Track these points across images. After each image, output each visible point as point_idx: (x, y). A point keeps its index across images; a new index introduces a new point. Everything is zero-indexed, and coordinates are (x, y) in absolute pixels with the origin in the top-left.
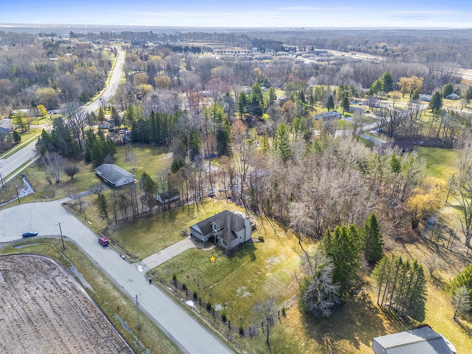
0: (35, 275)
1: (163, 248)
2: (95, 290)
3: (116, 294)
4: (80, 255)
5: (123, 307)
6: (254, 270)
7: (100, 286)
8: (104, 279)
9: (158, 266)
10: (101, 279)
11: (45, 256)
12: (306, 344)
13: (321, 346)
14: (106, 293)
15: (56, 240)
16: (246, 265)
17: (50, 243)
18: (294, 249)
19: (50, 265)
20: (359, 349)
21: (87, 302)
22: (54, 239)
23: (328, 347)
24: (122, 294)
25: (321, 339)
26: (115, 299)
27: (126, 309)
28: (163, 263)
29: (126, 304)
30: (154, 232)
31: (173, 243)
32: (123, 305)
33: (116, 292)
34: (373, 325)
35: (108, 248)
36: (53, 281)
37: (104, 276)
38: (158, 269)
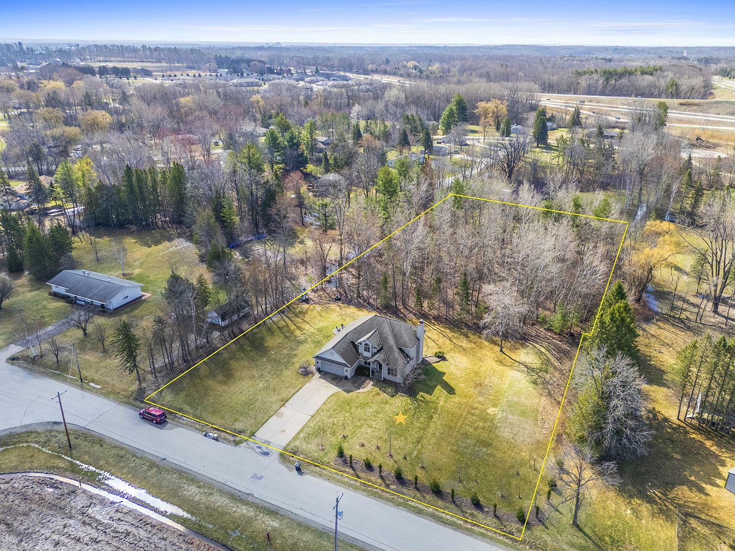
0: (33, 515)
1: (282, 403)
2: (192, 514)
3: (245, 511)
4: (114, 451)
5: (276, 533)
6: (464, 409)
7: (198, 503)
8: (199, 487)
9: (294, 439)
10: (193, 489)
11: (31, 470)
12: (632, 509)
13: (655, 506)
14: (223, 514)
15: (39, 434)
16: (445, 402)
17: (27, 442)
18: (500, 362)
19: (56, 488)
20: (710, 495)
21: (192, 544)
22: (32, 432)
23: (665, 505)
24: (258, 507)
25: (648, 496)
26: (249, 521)
27: (286, 534)
28: (301, 431)
29: (278, 526)
30: (242, 379)
31: (294, 391)
32: (274, 529)
33: (244, 507)
34: (698, 452)
35: (168, 425)
36: (87, 520)
37: (197, 482)
38: (297, 443)
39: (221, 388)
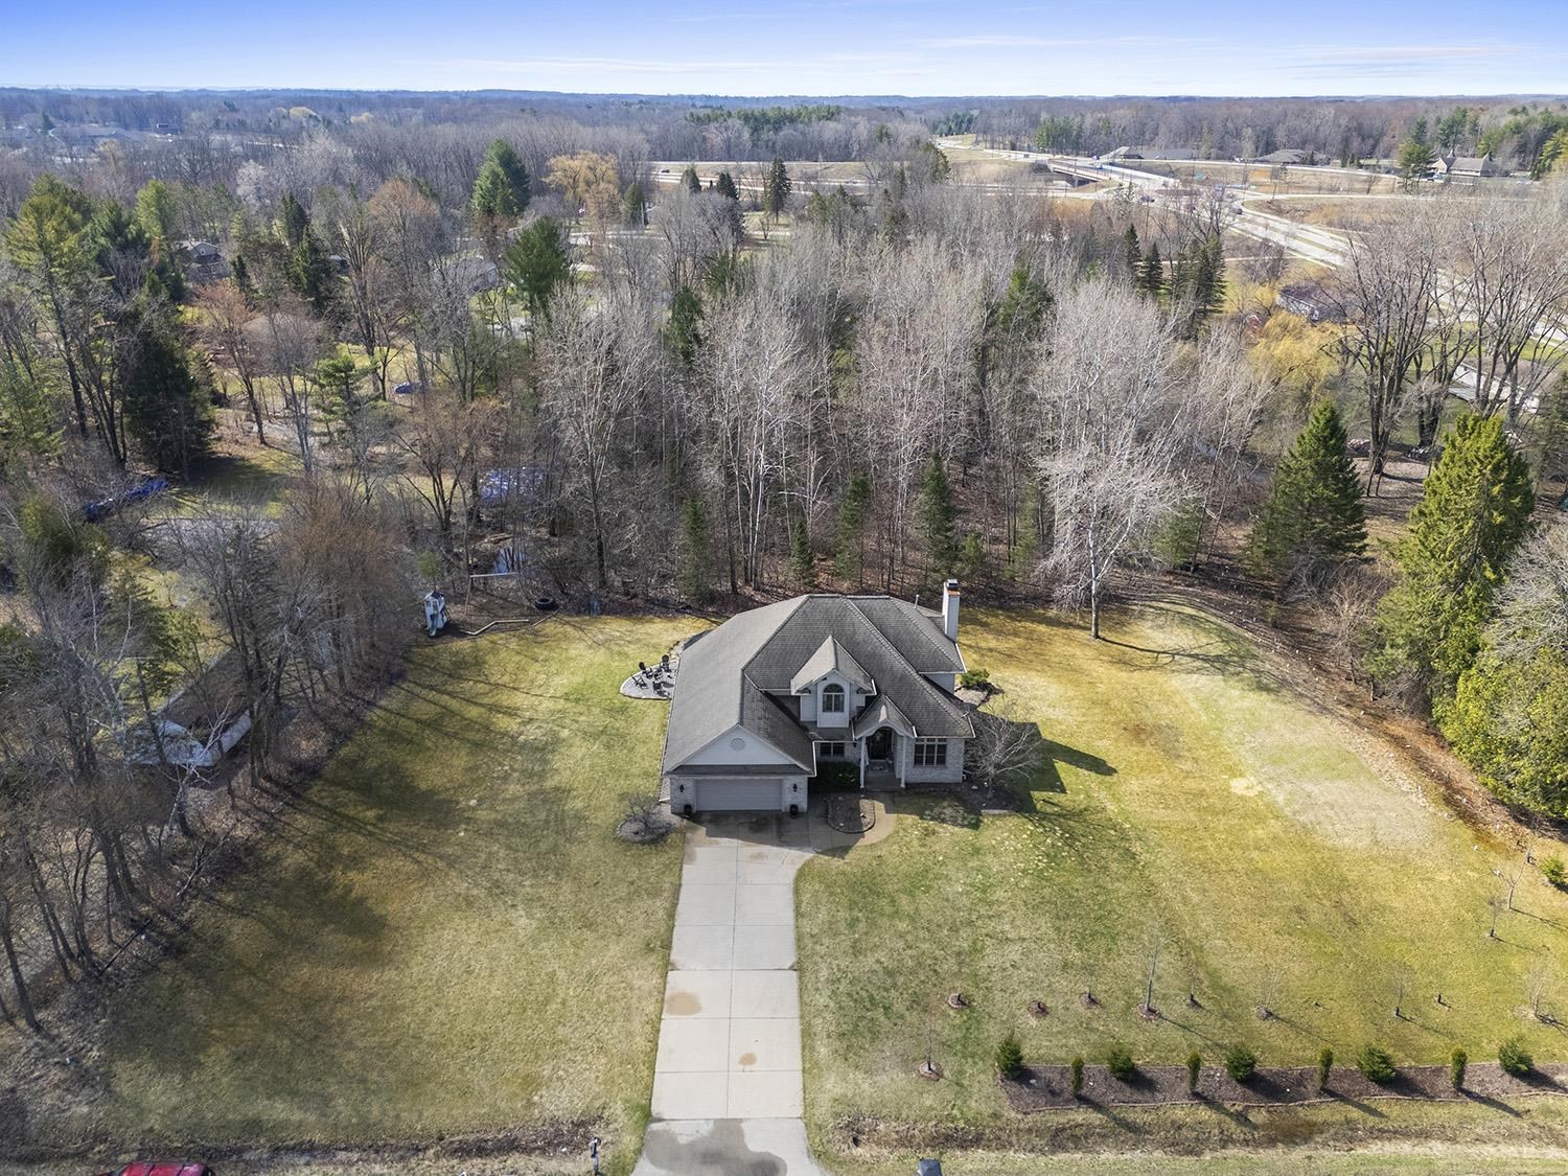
1: (656, 959)
9: (810, 1074)
28: (808, 1034)
30: (427, 921)
31: (662, 904)
38: (833, 1086)
39: (370, 983)
